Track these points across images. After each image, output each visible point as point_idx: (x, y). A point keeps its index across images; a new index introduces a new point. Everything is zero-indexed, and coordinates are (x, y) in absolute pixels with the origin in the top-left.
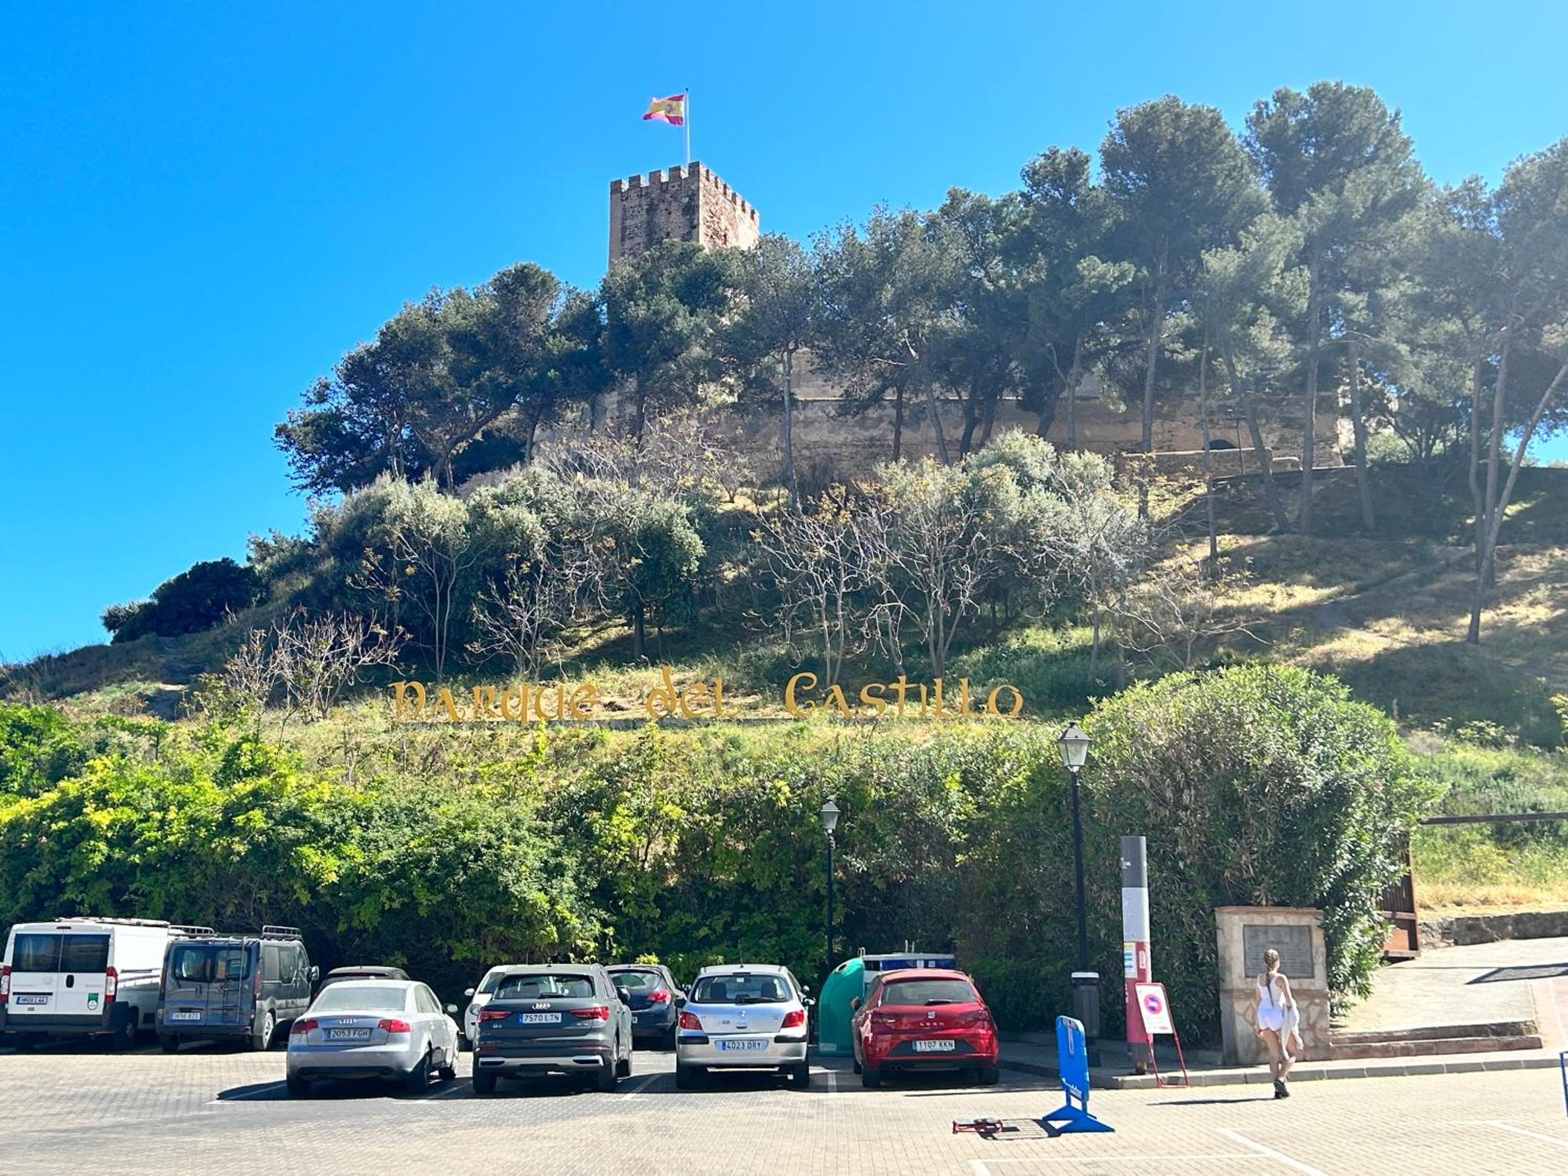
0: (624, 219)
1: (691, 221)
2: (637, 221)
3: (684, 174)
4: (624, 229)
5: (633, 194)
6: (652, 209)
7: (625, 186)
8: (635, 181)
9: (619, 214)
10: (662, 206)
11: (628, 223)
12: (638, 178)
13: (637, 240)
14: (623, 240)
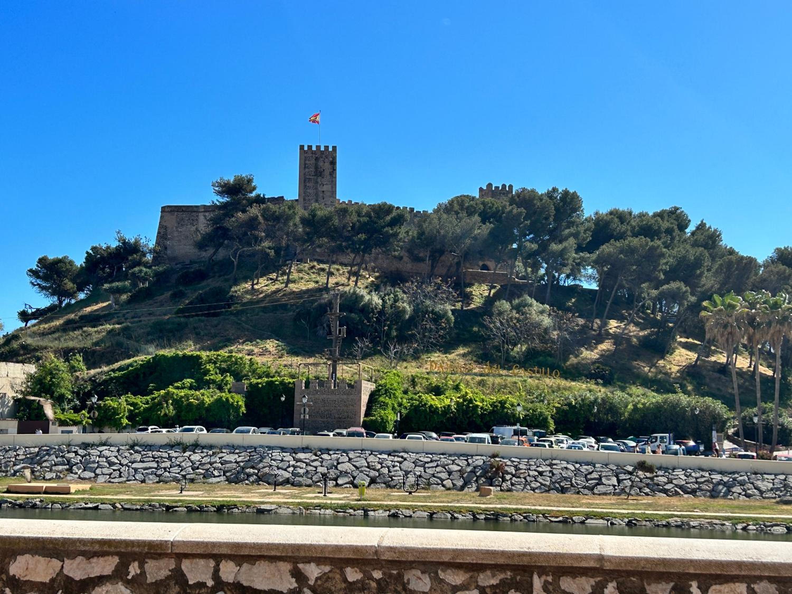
0: (305, 160)
1: (333, 167)
2: (311, 162)
3: (330, 149)
4: (305, 164)
5: (310, 152)
6: (317, 159)
7: (306, 148)
8: (310, 147)
9: (303, 157)
10: (322, 159)
11: (307, 162)
12: (311, 146)
13: (311, 170)
14: (305, 168)
